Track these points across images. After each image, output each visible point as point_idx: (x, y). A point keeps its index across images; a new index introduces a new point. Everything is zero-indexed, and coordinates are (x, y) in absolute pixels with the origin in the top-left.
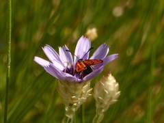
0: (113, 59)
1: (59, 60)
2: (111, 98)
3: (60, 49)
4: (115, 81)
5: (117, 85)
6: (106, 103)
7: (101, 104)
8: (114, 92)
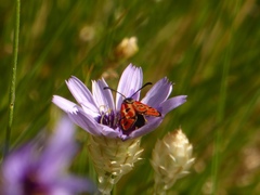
0: (178, 104)
1: (92, 101)
2: (180, 169)
3: (94, 84)
4: (187, 141)
5: (190, 147)
6: (171, 175)
7: (163, 177)
8: (184, 159)
